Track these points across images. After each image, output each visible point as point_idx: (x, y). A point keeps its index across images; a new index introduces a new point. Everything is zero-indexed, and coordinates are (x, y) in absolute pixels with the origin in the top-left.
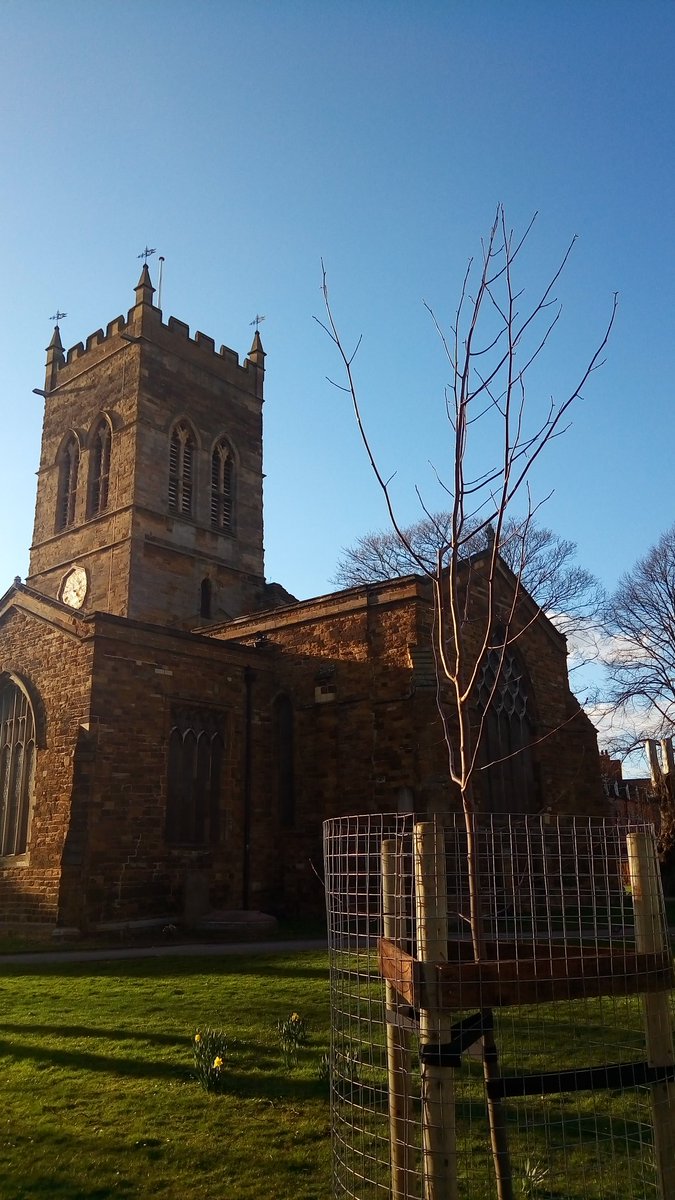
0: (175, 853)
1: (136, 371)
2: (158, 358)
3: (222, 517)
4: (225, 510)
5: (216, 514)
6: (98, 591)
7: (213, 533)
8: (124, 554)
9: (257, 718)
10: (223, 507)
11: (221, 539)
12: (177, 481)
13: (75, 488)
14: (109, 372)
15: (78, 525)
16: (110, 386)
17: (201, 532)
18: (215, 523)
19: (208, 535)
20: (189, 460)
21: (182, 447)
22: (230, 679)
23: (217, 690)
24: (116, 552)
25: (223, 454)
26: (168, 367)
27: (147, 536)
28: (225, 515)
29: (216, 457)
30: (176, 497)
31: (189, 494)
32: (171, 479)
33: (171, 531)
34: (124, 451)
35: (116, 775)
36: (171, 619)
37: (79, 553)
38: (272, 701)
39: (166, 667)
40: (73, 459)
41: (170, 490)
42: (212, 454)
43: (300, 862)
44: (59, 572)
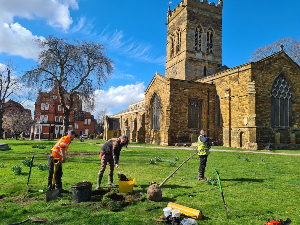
0: (190, 130)
1: (186, 15)
2: (192, 10)
3: (210, 49)
4: (211, 47)
5: (208, 49)
6: (179, 72)
7: (207, 54)
8: (184, 62)
9: (211, 101)
10: (210, 47)
11: (209, 56)
12: (197, 42)
13: (174, 47)
14: (180, 16)
15: (175, 56)
16: (181, 19)
17: (203, 54)
18: (208, 52)
19: (206, 55)
20: (200, 36)
21: (199, 33)
22: (204, 92)
23: (200, 94)
24: (182, 62)
25: (210, 33)
26: (194, 12)
27: (189, 57)
28: (211, 49)
29: (208, 34)
30: (197, 46)
31: (200, 45)
32: (195, 42)
33: (195, 55)
34: (184, 36)
35: (176, 113)
36: (196, 77)
37: (175, 63)
38: (215, 96)
39: (187, 90)
40: (173, 40)
41: (195, 44)
42: (207, 33)
43: (221, 134)
44: (171, 68)
